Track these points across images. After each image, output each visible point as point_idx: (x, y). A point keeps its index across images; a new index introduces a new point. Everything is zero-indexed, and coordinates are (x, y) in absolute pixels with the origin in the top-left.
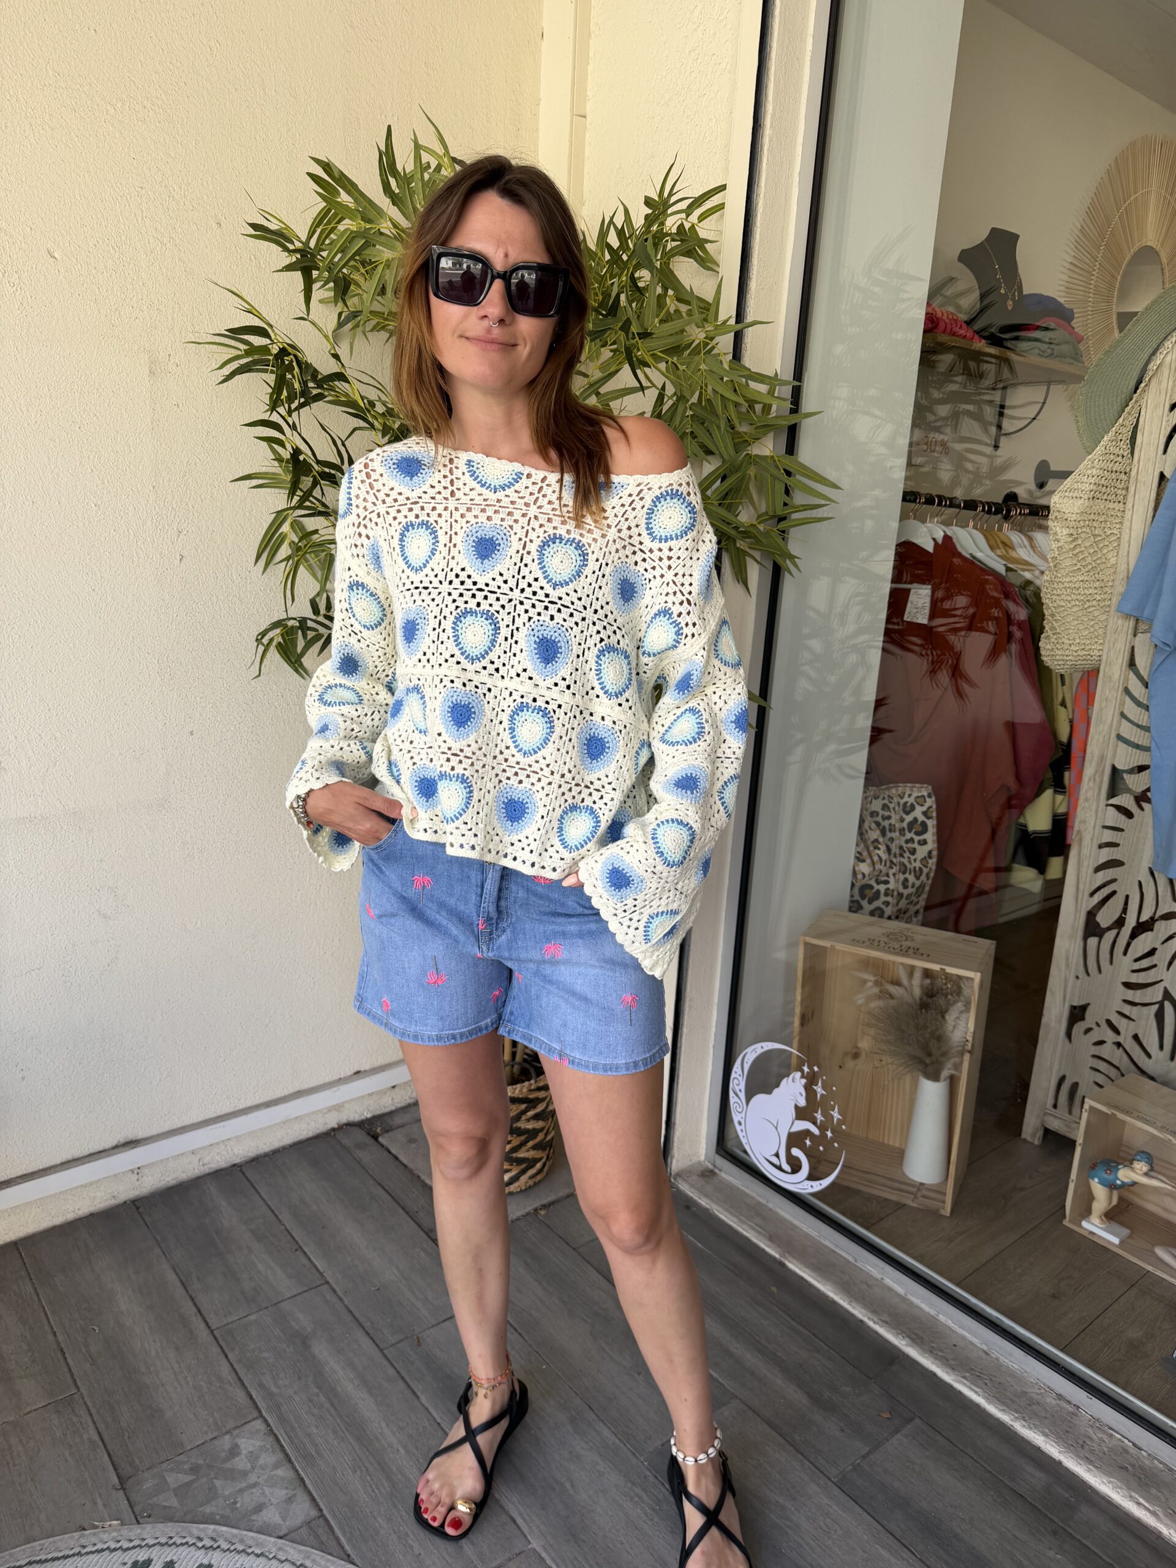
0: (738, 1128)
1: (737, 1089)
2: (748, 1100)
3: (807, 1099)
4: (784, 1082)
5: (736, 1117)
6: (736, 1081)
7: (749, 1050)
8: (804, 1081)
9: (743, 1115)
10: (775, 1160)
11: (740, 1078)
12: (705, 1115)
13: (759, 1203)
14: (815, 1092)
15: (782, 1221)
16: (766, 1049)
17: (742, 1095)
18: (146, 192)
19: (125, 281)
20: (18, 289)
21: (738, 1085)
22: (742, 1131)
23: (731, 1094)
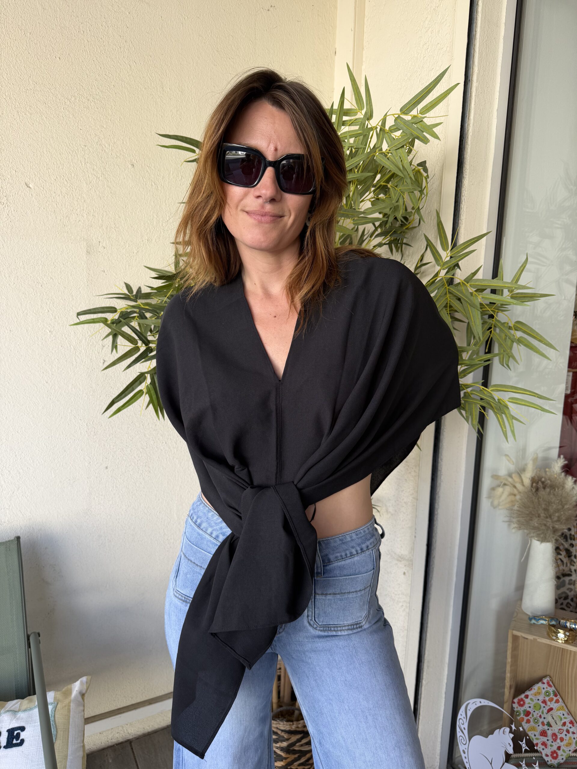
0: (463, 755)
1: (462, 727)
2: (470, 737)
3: (514, 749)
4: (497, 731)
5: (461, 747)
6: (461, 720)
7: (471, 701)
8: (512, 736)
9: (466, 746)
11: (465, 720)
12: (439, 740)
14: (521, 747)
16: (483, 704)
17: (466, 732)
18: (88, 148)
19: (73, 200)
20: (6, 206)
21: (463, 724)
22: (466, 758)
23: (458, 730)
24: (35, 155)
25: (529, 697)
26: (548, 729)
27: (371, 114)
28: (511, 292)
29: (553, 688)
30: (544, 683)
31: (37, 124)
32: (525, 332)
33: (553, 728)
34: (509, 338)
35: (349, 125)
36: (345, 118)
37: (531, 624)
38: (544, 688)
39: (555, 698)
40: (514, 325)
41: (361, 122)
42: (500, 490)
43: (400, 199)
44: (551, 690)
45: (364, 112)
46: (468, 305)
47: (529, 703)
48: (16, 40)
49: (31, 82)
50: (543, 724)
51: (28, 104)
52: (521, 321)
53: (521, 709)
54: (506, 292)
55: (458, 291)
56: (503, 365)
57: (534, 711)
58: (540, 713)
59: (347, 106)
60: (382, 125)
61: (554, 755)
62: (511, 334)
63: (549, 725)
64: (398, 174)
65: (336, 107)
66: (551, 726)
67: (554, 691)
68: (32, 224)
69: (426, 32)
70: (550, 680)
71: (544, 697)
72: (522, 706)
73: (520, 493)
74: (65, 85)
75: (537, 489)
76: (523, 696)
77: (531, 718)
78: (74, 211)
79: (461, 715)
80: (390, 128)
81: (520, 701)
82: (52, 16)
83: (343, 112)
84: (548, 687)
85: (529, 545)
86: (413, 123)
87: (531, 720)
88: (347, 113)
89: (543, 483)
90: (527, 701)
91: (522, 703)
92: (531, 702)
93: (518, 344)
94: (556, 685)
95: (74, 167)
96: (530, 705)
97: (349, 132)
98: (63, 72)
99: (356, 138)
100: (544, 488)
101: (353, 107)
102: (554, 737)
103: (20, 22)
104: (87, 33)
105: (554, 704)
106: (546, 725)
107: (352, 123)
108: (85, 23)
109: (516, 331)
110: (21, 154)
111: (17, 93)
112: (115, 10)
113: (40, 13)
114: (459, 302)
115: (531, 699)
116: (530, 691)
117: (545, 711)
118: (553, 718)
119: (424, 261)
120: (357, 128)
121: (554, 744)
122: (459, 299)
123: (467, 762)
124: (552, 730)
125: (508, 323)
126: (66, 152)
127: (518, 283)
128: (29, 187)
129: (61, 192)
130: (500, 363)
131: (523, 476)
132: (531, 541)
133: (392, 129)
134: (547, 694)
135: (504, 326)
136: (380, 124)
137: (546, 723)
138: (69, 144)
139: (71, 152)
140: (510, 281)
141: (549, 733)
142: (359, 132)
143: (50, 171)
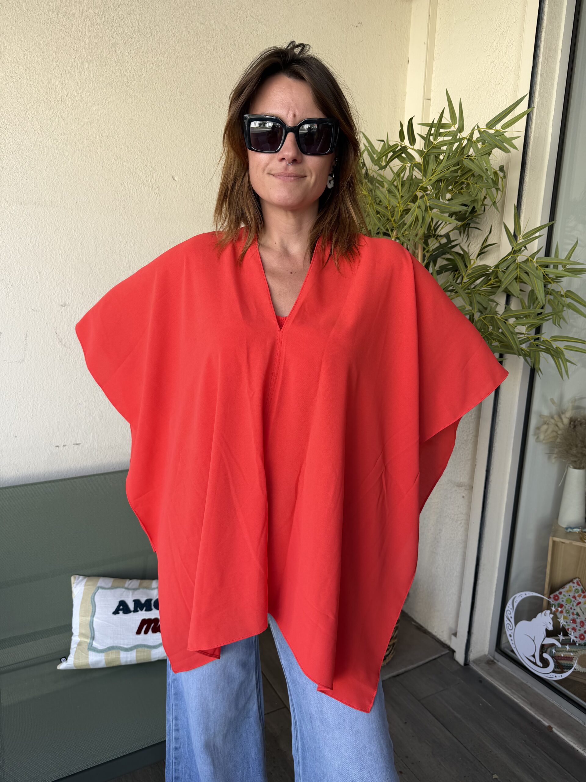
1: (509, 616)
2: (516, 623)
3: (553, 626)
4: (539, 615)
5: (508, 632)
6: (508, 612)
7: (517, 595)
8: (552, 616)
9: (513, 631)
10: (532, 659)
11: (511, 611)
12: (489, 629)
13: (522, 683)
14: (559, 623)
15: (537, 694)
16: (527, 595)
17: (512, 620)
18: (218, 147)
19: (206, 190)
20: (158, 195)
21: (510, 614)
22: (512, 640)
23: (506, 619)
24: (180, 154)
25: (563, 593)
26: (577, 618)
27: (462, 128)
28: (564, 267)
29: (581, 587)
30: (574, 583)
31: (182, 127)
32: (573, 299)
33: (581, 617)
34: (561, 303)
35: (444, 136)
36: (441, 131)
37: (567, 533)
38: (574, 587)
39: (583, 595)
40: (565, 294)
41: (454, 134)
42: (545, 427)
43: (479, 193)
44: (580, 588)
45: (457, 126)
46: (534, 277)
47: (562, 598)
48: (168, 58)
49: (178, 93)
50: (573, 614)
51: (176, 111)
52: (571, 290)
53: (557, 602)
54: (560, 267)
55: (527, 266)
56: (555, 325)
57: (566, 604)
58: (571, 606)
59: (444, 121)
60: (470, 137)
61: (581, 637)
62: (562, 300)
63: (578, 614)
64: (482, 175)
65: (435, 122)
66: (579, 616)
67: (582, 589)
68: (176, 210)
69: (494, 52)
70: (579, 581)
71: (574, 594)
72: (557, 600)
73: (559, 429)
74: (203, 95)
75: (575, 426)
76: (557, 593)
77: (563, 609)
78: (207, 199)
79: (509, 607)
80: (477, 139)
81: (555, 596)
82: (194, 37)
83: (440, 125)
84: (577, 585)
85: (565, 473)
86: (495, 136)
87: (564, 611)
88: (444, 126)
89: (580, 421)
90: (561, 596)
91: (556, 598)
92: (563, 597)
93: (567, 308)
94: (584, 585)
95: (207, 163)
96: (563, 600)
97: (444, 141)
98: (201, 84)
99: (450, 146)
100: (581, 424)
101: (448, 122)
102: (582, 624)
103: (171, 44)
104: (220, 50)
105: (582, 599)
106: (576, 614)
107: (446, 134)
108: (218, 43)
109: (567, 299)
110: (169, 153)
111: (167, 102)
112: (241, 31)
113: (186, 35)
114: (526, 275)
115: (564, 595)
116: (563, 589)
117: (575, 604)
118: (581, 610)
119: (489, 242)
120: (450, 138)
121: (581, 629)
122: (527, 273)
123: (513, 644)
124: (580, 619)
125: (561, 292)
126: (202, 151)
127: (570, 260)
128: (175, 180)
129: (198, 184)
130: (553, 323)
131: (563, 416)
132: (567, 468)
133: (478, 139)
134: (577, 591)
135: (558, 294)
136: (469, 136)
137: (575, 613)
138: (205, 144)
139: (206, 150)
140: (564, 258)
141: (578, 621)
142: (452, 141)
143: (190, 166)
